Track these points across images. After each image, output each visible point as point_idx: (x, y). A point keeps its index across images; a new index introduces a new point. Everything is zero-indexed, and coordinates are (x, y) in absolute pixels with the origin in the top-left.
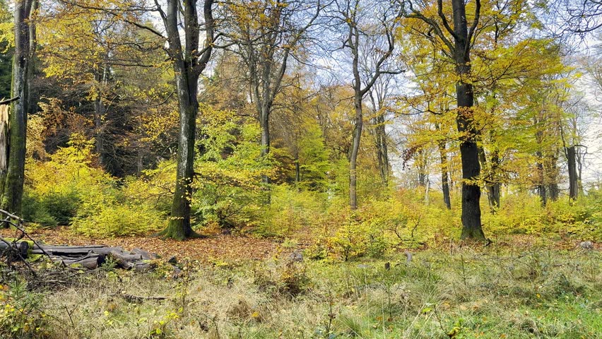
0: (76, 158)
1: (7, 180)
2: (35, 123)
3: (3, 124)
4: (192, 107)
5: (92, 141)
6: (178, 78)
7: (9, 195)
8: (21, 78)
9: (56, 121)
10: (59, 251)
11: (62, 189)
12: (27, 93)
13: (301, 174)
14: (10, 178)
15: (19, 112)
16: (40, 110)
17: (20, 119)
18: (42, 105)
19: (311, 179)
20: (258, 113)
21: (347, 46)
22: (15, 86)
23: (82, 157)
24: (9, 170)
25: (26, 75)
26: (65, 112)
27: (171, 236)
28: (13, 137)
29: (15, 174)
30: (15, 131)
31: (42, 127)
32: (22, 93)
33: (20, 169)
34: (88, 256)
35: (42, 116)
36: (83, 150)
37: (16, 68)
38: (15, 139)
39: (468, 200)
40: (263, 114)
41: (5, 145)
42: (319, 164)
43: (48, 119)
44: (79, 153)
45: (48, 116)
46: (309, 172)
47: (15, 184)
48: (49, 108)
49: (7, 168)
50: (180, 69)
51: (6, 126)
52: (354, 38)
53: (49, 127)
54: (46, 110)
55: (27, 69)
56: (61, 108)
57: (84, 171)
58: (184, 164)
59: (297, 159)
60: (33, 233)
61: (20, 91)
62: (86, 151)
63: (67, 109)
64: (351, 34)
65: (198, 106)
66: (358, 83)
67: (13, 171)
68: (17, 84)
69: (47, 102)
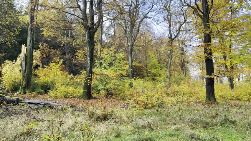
0: (55, 67)
1: (25, 75)
2: (37, 54)
3: (24, 54)
4: (92, 46)
5: (62, 61)
6: (86, 34)
7: (26, 81)
8: (31, 36)
9: (45, 53)
10: (31, 102)
11: (49, 79)
12: (34, 42)
13: (148, 74)
14: (26, 75)
15: (30, 49)
16: (39, 48)
17: (30, 52)
18: (40, 46)
19: (153, 76)
20: (128, 49)
21: (166, 20)
22: (29, 39)
23: (58, 67)
24: (26, 71)
25: (33, 35)
26: (49, 49)
27: (83, 98)
28: (28, 59)
29: (28, 73)
30: (29, 57)
31: (40, 55)
32: (31, 42)
33: (31, 71)
34: (40, 104)
35: (40, 51)
36: (58, 64)
37: (29, 32)
38: (28, 60)
39: (208, 85)
40: (130, 49)
41: (25, 62)
42: (155, 70)
43: (42, 52)
44: (57, 65)
45: (42, 51)
46: (152, 73)
47: (28, 77)
48: (43, 48)
49: (26, 70)
50: (87, 31)
51: (25, 55)
52: (169, 17)
53: (42, 55)
54: (41, 48)
55: (33, 33)
56: (48, 47)
57: (59, 73)
58: (89, 69)
59: (147, 68)
60: (34, 96)
61: (31, 41)
62: (59, 65)
63: (50, 48)
64: (168, 15)
65: (94, 45)
66: (171, 36)
67: (28, 72)
68: (30, 38)
69: (42, 45)
